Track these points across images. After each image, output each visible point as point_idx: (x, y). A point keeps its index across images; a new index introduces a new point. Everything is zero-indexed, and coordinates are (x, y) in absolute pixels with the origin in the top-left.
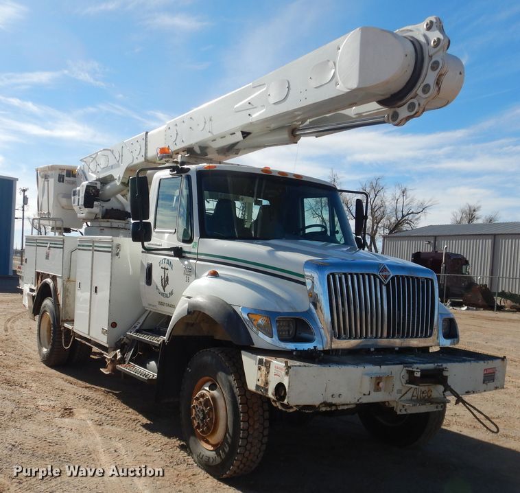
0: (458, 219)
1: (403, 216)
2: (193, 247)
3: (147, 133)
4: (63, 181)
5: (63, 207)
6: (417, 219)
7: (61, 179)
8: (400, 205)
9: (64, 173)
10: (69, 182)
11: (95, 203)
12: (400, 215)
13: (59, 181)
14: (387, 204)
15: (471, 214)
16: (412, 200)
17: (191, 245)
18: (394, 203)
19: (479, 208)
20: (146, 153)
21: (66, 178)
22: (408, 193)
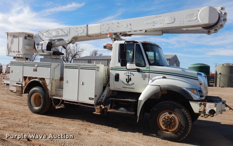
0: (92, 54)
1: (76, 53)
2: (146, 68)
3: (87, 25)
4: (26, 39)
5: (26, 50)
6: (81, 54)
7: (25, 38)
8: (75, 49)
9: (27, 36)
10: (28, 39)
11: (52, 49)
12: (75, 52)
13: (25, 39)
14: (71, 48)
15: (95, 53)
16: (79, 48)
17: (145, 68)
18: (73, 48)
19: (98, 51)
20: (87, 32)
21: (27, 38)
22: (78, 45)
